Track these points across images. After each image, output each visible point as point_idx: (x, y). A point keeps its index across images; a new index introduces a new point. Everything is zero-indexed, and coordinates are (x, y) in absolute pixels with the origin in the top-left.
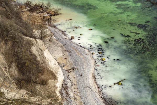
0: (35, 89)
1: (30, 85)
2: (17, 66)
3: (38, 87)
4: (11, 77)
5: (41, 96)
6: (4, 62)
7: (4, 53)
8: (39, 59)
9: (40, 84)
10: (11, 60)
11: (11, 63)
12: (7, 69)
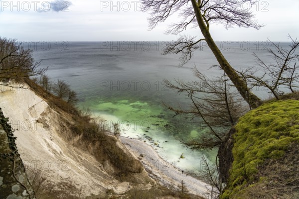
0: (135, 178)
1: (129, 176)
2: (111, 162)
3: (136, 176)
4: (108, 174)
5: (141, 182)
6: (96, 161)
7: (93, 153)
8: (125, 151)
9: (137, 172)
10: (102, 158)
11: (104, 160)
12: (102, 168)
